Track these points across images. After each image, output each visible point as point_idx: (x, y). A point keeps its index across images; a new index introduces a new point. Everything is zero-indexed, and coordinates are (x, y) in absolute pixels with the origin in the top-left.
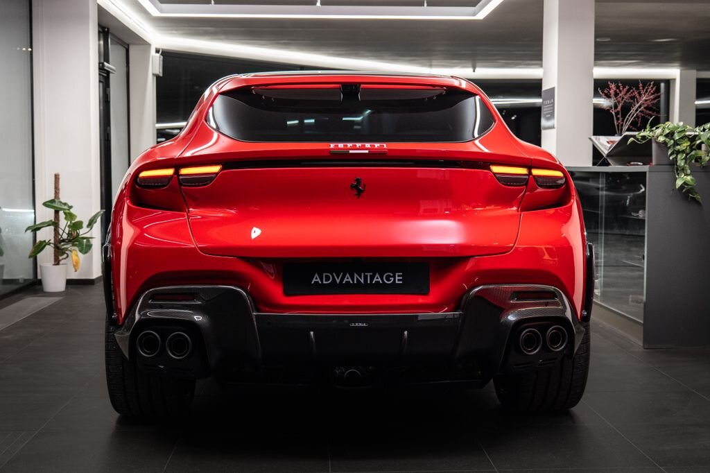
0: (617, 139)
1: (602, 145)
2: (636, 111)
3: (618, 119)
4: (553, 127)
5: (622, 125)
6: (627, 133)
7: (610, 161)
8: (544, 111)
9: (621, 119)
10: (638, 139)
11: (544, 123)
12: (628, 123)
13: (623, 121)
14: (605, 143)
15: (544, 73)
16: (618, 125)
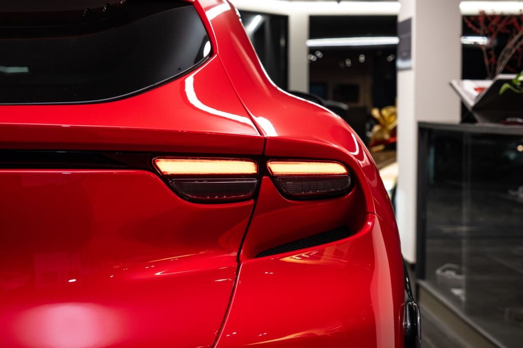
0: (487, 84)
1: (467, 93)
2: (515, 44)
3: (489, 57)
4: (409, 69)
5: (496, 66)
6: (501, 77)
7: (477, 116)
8: (401, 50)
9: (493, 56)
10: (515, 86)
11: (400, 64)
12: (504, 62)
13: (496, 59)
14: (471, 90)
15: (402, 9)
16: (490, 66)
